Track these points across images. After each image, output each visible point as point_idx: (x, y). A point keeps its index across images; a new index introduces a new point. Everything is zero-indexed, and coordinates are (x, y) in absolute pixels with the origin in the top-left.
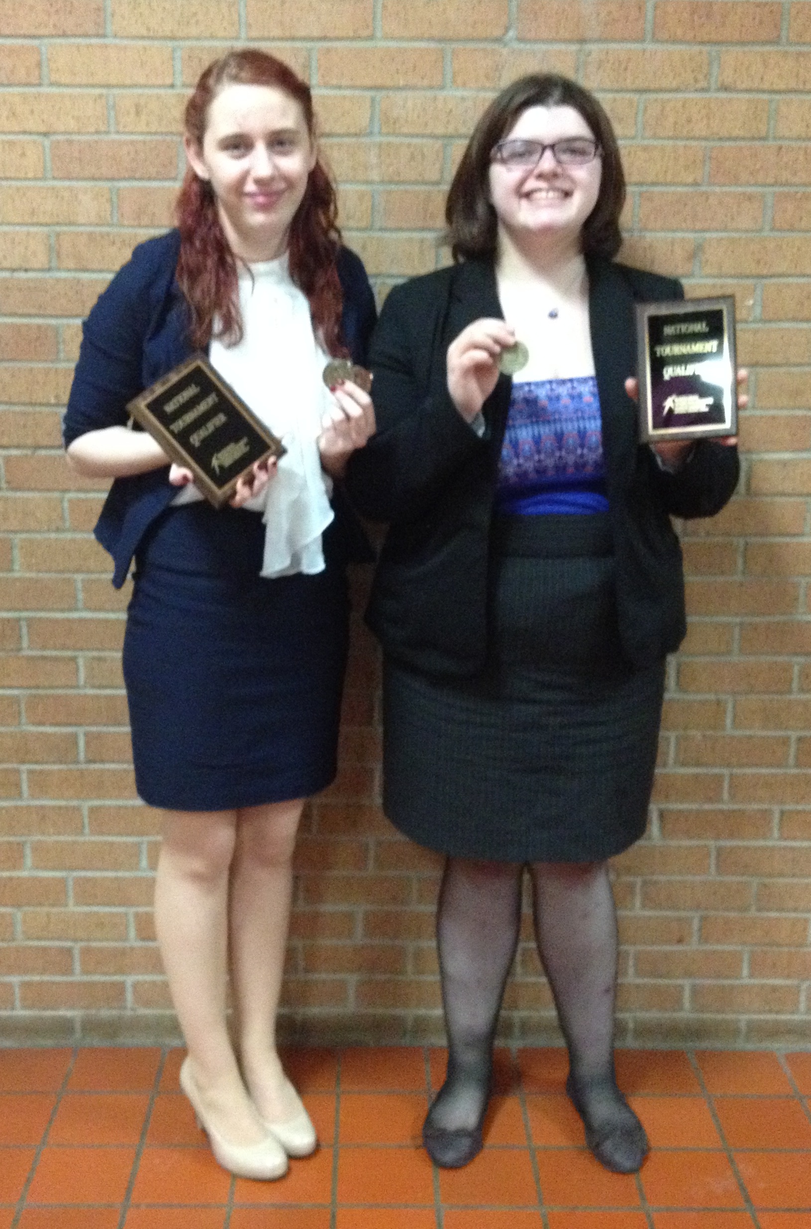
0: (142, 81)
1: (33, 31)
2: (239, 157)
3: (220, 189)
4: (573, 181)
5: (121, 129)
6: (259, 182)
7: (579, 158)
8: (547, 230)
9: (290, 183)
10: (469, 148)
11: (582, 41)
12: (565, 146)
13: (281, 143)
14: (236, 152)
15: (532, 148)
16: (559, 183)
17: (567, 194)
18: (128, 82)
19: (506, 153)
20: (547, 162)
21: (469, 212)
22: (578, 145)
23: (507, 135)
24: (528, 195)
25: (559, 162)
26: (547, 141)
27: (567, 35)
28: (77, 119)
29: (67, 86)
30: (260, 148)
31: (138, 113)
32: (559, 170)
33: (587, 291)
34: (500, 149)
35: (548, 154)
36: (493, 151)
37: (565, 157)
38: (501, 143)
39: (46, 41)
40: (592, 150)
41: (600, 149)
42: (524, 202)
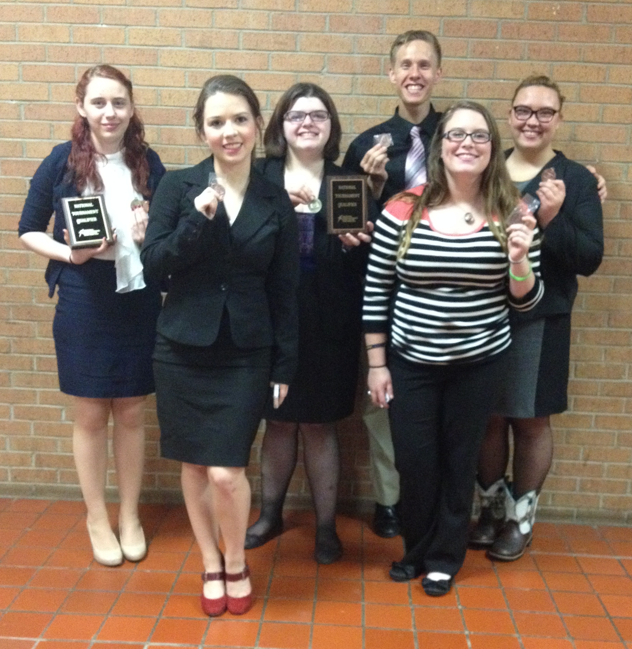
0: (172, 84)
1: (127, 63)
2: (99, 108)
3: (91, 122)
4: (319, 129)
5: (163, 104)
6: (108, 118)
7: (320, 120)
8: (309, 149)
9: (121, 121)
10: (274, 114)
11: (354, 74)
12: (314, 114)
13: (118, 103)
14: (98, 106)
15: (301, 115)
16: (313, 130)
17: (317, 134)
18: (166, 85)
19: (290, 116)
20: (307, 121)
21: (276, 141)
22: (321, 113)
23: (291, 108)
24: (301, 134)
25: (313, 121)
26: (308, 112)
27: (349, 72)
28: (145, 99)
29: (140, 85)
30: (109, 105)
31: (170, 98)
32: (313, 124)
33: (322, 177)
34: (288, 115)
35: (308, 117)
36: (285, 116)
37: (315, 119)
38: (288, 112)
39: (133, 67)
40: (326, 115)
41: (330, 115)
42: (299, 138)
